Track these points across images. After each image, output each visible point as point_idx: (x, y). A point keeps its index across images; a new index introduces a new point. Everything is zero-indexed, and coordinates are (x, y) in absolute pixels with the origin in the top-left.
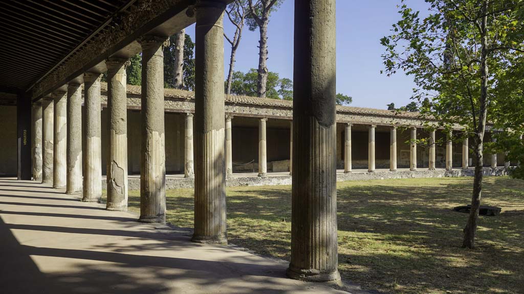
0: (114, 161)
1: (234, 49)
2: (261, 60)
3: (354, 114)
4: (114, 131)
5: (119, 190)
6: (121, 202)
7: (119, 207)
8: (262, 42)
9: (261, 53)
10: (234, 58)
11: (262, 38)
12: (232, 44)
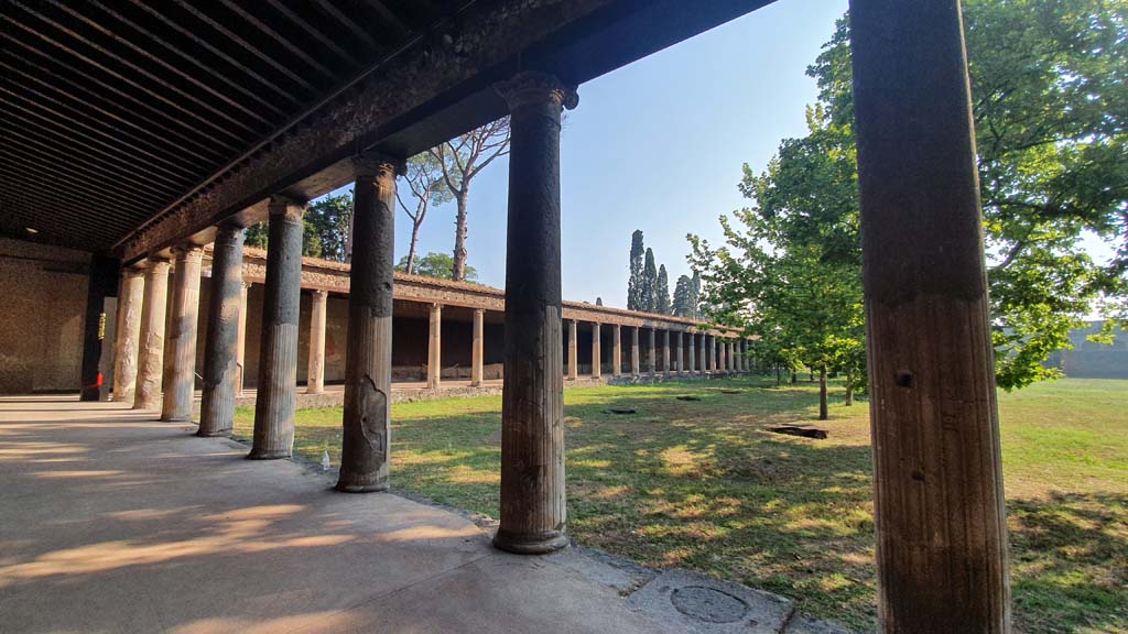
0: (368, 377)
1: (416, 225)
2: (459, 238)
3: (578, 308)
4: (370, 310)
5: (374, 441)
6: (378, 469)
7: (373, 483)
8: (461, 218)
9: (459, 231)
10: (417, 237)
11: (460, 212)
12: (415, 219)
